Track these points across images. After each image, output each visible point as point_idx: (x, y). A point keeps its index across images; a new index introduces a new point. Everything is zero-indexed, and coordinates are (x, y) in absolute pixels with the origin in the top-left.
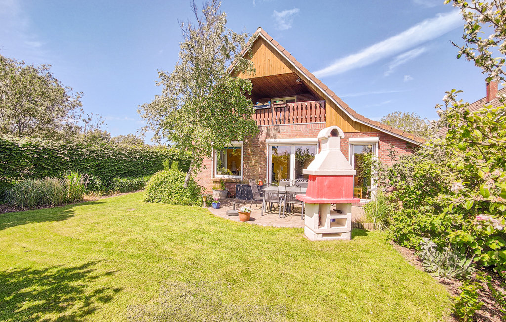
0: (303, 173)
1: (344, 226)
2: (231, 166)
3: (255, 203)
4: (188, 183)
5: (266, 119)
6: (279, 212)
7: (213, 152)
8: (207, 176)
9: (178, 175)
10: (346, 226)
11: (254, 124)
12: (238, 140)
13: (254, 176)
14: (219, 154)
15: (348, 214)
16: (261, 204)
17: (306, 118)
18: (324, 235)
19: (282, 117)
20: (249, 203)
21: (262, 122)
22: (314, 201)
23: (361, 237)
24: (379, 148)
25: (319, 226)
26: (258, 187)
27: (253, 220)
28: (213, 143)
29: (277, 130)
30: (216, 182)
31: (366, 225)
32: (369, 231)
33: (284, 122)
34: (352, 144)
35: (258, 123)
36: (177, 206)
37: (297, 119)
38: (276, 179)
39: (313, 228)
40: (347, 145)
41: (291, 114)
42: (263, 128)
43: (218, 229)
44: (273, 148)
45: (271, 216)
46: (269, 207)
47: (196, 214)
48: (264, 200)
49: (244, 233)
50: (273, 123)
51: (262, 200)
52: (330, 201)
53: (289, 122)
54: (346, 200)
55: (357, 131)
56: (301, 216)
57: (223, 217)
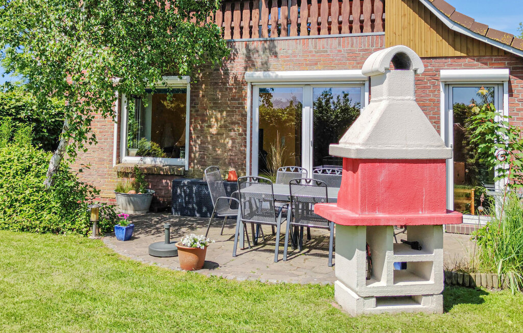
0: (330, 153)
1: (427, 279)
2: (162, 134)
3: (217, 225)
4: (55, 178)
5: (245, 24)
6: (276, 248)
7: (117, 103)
8: (101, 160)
9: (31, 157)
10: (431, 282)
11: (216, 36)
12: (178, 74)
13: (216, 160)
14: (132, 105)
15: (436, 251)
16: (232, 227)
17: (340, 23)
18: (381, 300)
19: (283, 21)
20: (203, 224)
21: (237, 32)
22: (354, 220)
23: (469, 306)
24: (511, 95)
25: (368, 279)
26: (225, 185)
27: (212, 266)
28: (118, 79)
29: (270, 50)
30: (125, 174)
31: (481, 279)
32: (487, 294)
33: (288, 33)
34: (447, 85)
35: (227, 32)
36: (26, 235)
37: (319, 24)
38: (269, 167)
39: (354, 286)
40: (437, 87)
41: (304, 13)
42: (237, 45)
43: (129, 289)
44: (263, 92)
45: (255, 257)
46: (250, 235)
47: (74, 255)
48: (239, 218)
49: (191, 298)
50: (261, 35)
51: (235, 218)
52: (392, 219)
53: (299, 31)
54: (429, 218)
55: (458, 54)
56: (327, 256)
57: (139, 259)
